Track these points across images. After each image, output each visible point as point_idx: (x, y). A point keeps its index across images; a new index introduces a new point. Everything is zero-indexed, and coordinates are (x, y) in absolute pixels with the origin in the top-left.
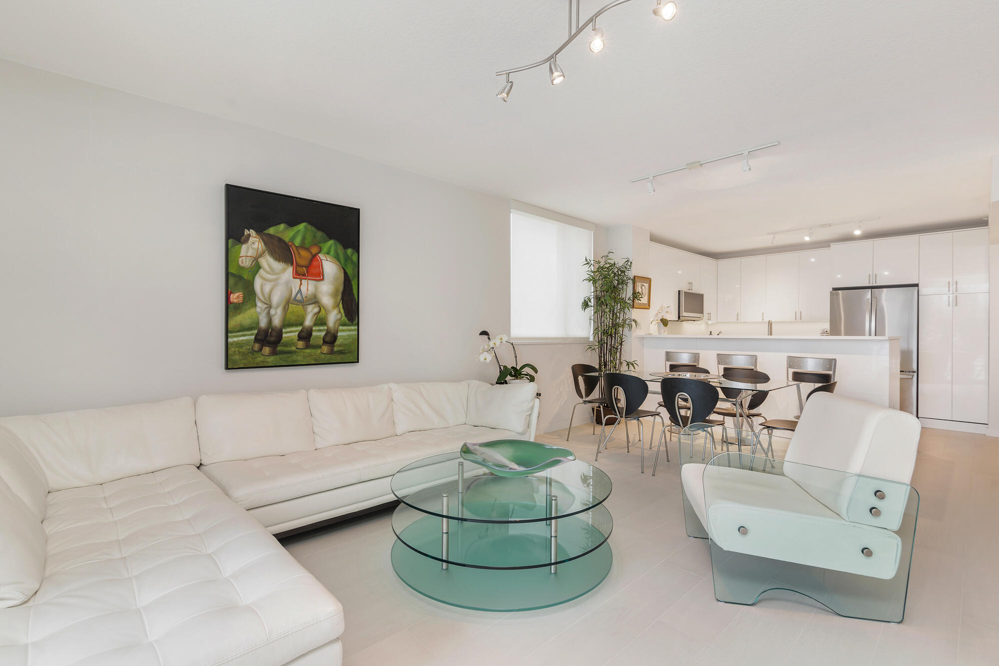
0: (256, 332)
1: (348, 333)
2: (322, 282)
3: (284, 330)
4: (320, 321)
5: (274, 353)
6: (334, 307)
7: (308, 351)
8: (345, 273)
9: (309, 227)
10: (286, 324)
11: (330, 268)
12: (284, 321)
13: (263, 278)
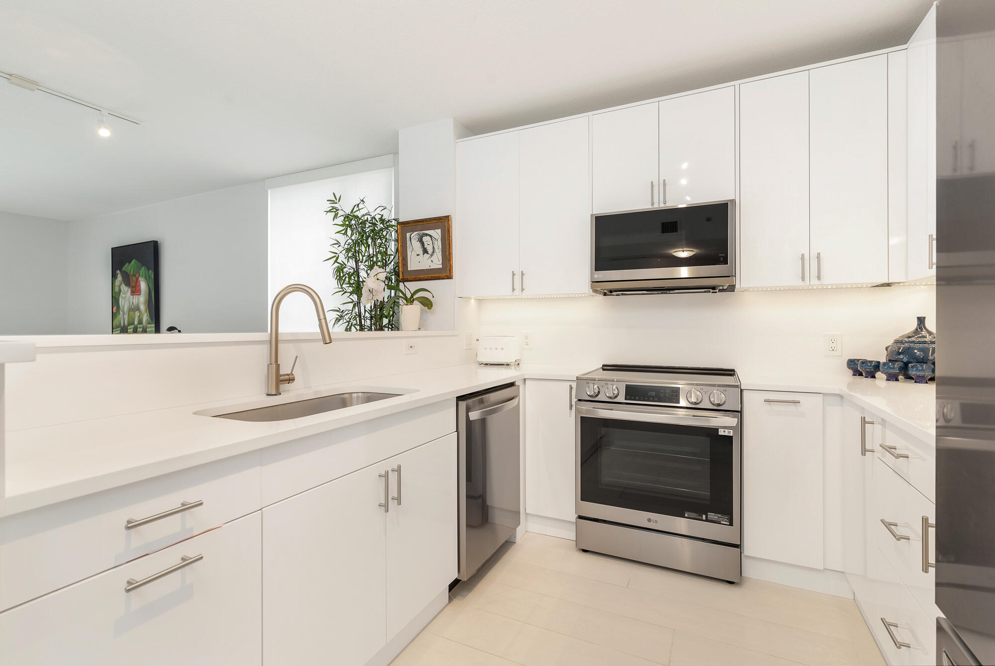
0: (120, 329)
2: (140, 296)
3: (128, 328)
4: (140, 322)
6: (146, 312)
8: (149, 287)
9: (136, 262)
10: (129, 324)
11: (143, 285)
12: (128, 322)
13: (121, 297)
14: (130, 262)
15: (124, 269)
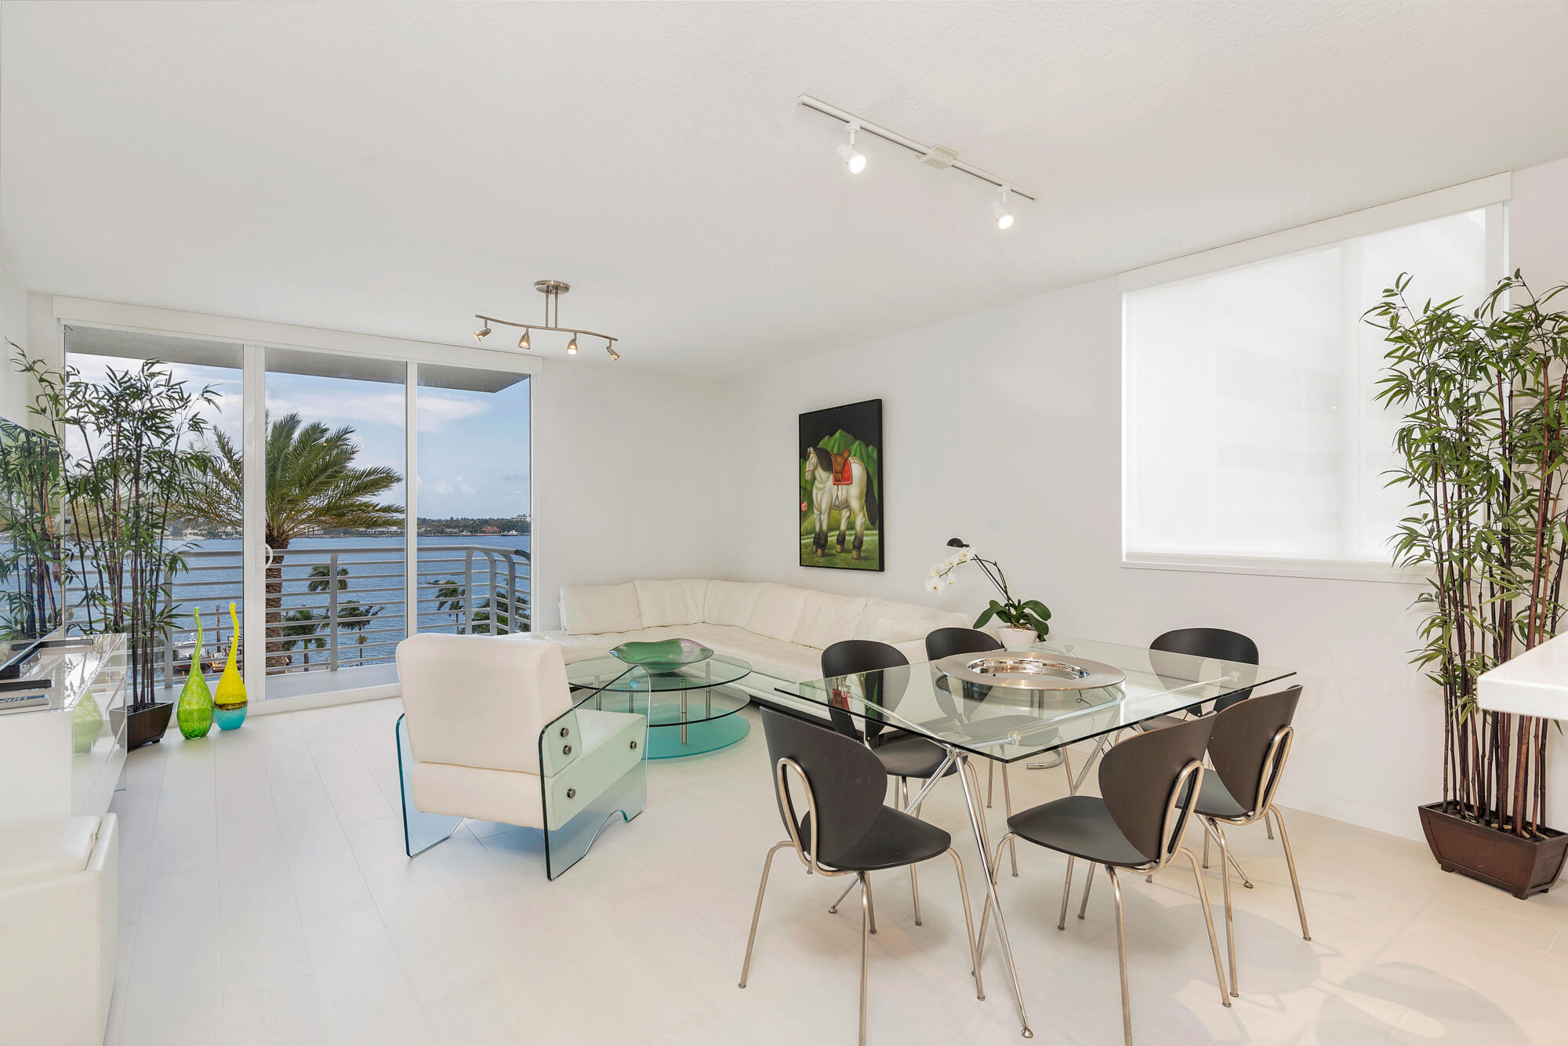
0: (814, 535)
1: (871, 538)
2: (851, 486)
3: (829, 535)
4: (851, 526)
5: (824, 555)
6: (860, 511)
7: (843, 555)
8: (868, 473)
9: (844, 433)
10: (830, 529)
11: (857, 470)
12: (828, 525)
13: (817, 488)
14: (832, 435)
15: (821, 445)
